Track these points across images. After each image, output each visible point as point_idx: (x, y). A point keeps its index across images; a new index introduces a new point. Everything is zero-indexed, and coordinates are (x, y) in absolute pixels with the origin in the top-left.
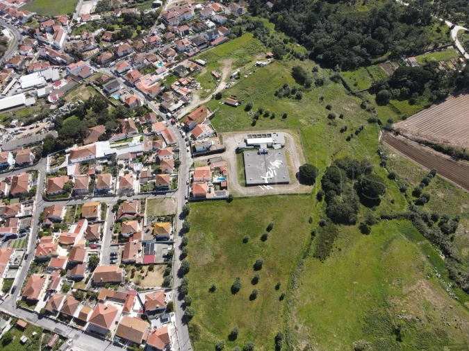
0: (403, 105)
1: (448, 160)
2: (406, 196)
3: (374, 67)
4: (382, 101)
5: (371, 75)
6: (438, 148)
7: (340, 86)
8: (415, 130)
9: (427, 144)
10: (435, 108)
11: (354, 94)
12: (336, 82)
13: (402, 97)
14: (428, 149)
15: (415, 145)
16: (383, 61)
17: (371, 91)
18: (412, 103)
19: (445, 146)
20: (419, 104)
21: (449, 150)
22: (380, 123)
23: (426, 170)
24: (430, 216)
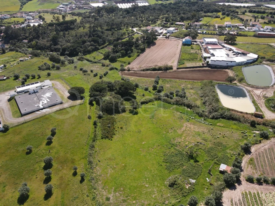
0: (126, 59)
1: (161, 73)
2: (150, 92)
3: (101, 50)
4: (113, 60)
5: (101, 53)
6: (154, 70)
7: (85, 62)
8: (138, 66)
9: (147, 70)
10: (142, 56)
11: (95, 63)
12: (82, 61)
13: (123, 56)
14: (149, 72)
15: (142, 72)
16: (106, 46)
17: (105, 59)
18: (130, 57)
19: (157, 67)
20: (133, 56)
21: (159, 68)
22: (116, 69)
23: (153, 79)
24: (169, 94)
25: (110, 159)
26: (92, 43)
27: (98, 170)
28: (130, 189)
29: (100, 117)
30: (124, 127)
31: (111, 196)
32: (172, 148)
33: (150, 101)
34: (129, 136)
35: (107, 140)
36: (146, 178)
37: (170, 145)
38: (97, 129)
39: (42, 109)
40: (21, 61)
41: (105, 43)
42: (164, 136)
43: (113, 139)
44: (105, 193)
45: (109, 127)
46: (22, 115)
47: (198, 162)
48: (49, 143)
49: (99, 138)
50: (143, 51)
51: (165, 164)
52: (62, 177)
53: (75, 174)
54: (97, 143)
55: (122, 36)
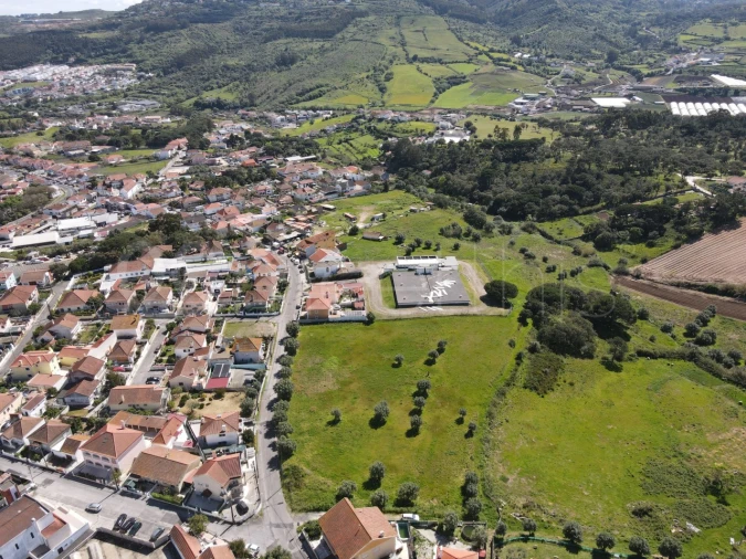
0: (639, 249)
1: (729, 301)
2: (673, 337)
3: (583, 217)
4: (604, 245)
5: (581, 224)
6: (710, 290)
7: (537, 236)
8: (666, 273)
9: (689, 286)
10: (688, 250)
11: (559, 243)
12: (530, 233)
13: (635, 240)
14: (691, 292)
15: (672, 288)
16: (597, 210)
17: (584, 238)
18: (651, 245)
19: (720, 286)
20: (660, 246)
21: (727, 289)
22: (606, 268)
23: (697, 312)
24: (724, 354)
25: (528, 426)
26: (566, 197)
27: (500, 434)
28: (549, 483)
29: (533, 350)
30: (578, 386)
31: (511, 478)
32: (675, 459)
33: (663, 356)
34: (583, 403)
35: (534, 393)
36: (589, 482)
37: (673, 453)
38: (520, 369)
39: (431, 305)
40: (412, 211)
41: (597, 200)
42: (665, 432)
43: (546, 396)
44: (501, 469)
45: (545, 373)
46: (398, 306)
47: (727, 504)
48: (430, 363)
49: (520, 383)
50: (694, 237)
51: (642, 477)
52: (438, 418)
53: (460, 421)
54: (513, 393)
55: (649, 190)
